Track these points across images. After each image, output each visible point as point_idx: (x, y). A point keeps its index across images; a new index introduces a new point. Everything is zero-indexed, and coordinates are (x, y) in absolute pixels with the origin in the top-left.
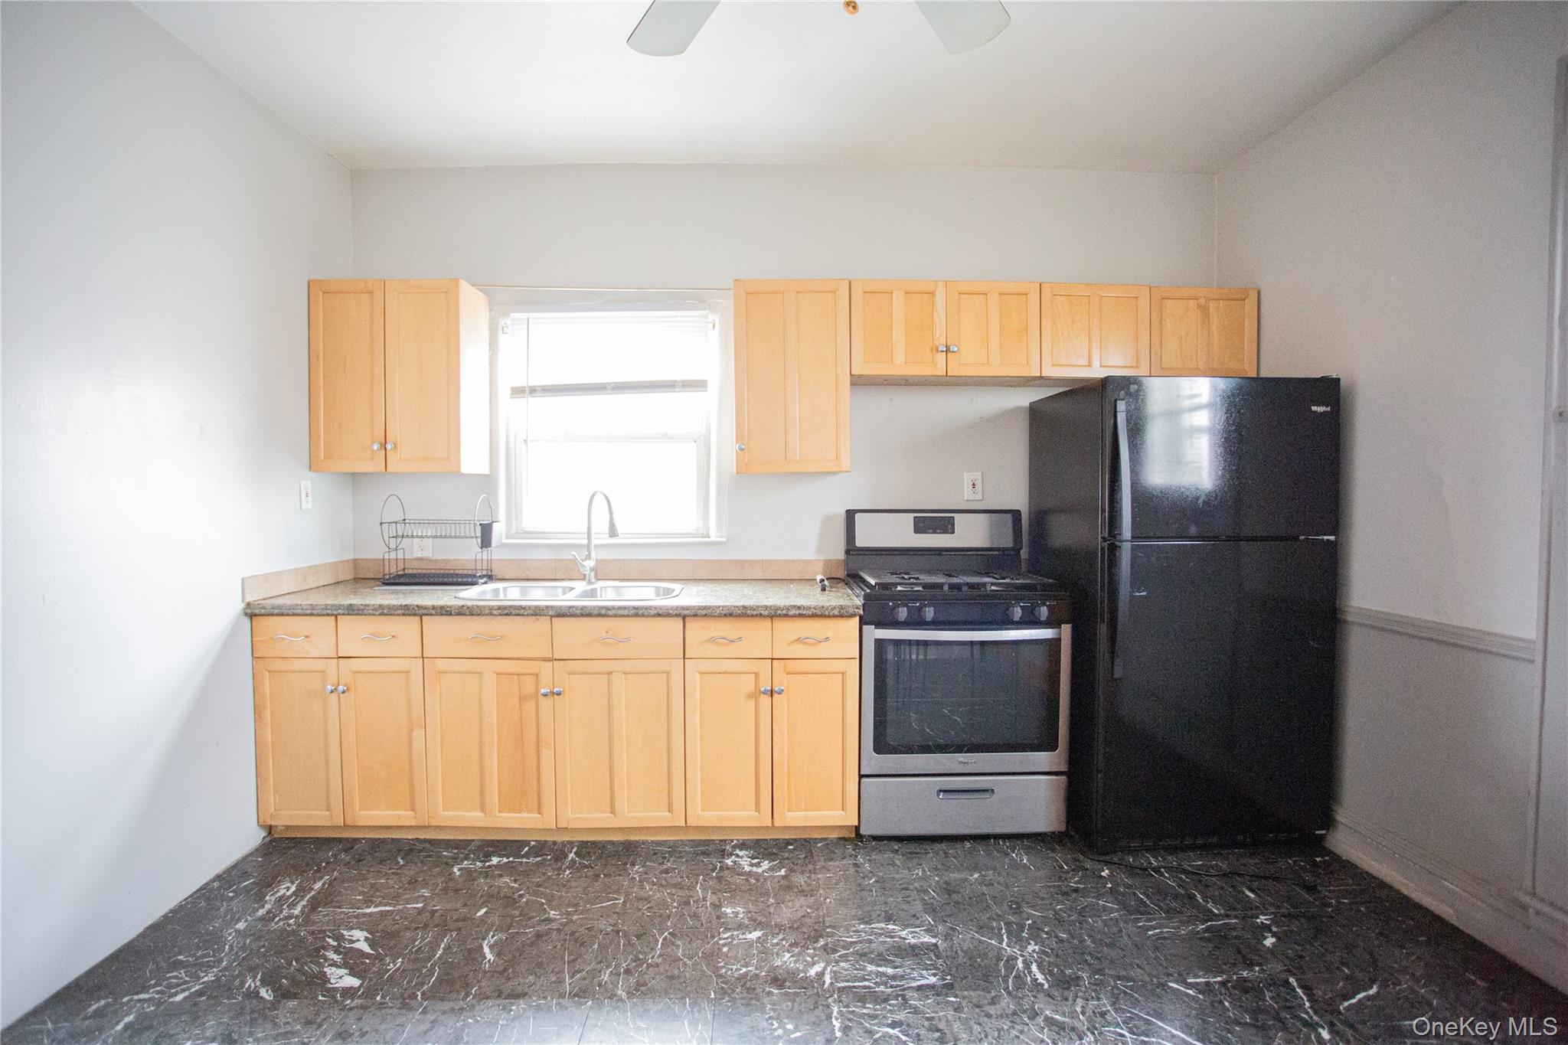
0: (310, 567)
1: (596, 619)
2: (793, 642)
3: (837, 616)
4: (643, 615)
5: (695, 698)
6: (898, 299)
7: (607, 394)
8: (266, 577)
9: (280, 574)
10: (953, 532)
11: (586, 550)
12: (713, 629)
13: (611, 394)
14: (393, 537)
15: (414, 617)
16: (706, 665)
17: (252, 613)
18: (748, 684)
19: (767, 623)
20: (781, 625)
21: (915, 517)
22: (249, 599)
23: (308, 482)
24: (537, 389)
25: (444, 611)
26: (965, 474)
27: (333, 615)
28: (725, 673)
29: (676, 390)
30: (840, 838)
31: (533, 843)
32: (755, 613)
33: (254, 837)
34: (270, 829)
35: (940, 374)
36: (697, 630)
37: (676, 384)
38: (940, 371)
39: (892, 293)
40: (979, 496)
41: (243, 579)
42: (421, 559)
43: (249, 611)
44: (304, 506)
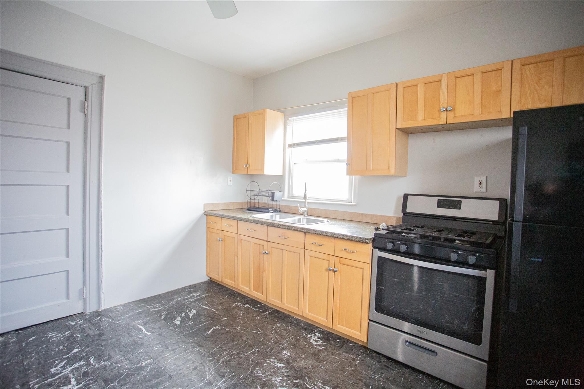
0: (230, 203)
1: (276, 228)
2: (342, 250)
3: (357, 241)
4: (290, 229)
5: (308, 265)
6: (421, 88)
7: (315, 145)
8: (213, 204)
9: (218, 204)
10: (460, 209)
11: (304, 204)
12: (314, 239)
13: (317, 145)
14: (253, 195)
15: (236, 221)
16: (312, 253)
17: (207, 214)
18: (326, 265)
19: (333, 240)
20: (339, 242)
21: (438, 199)
22: (206, 210)
23: (231, 177)
24: (295, 144)
25: (245, 220)
26: (475, 177)
27: (220, 217)
28: (318, 258)
29: (339, 141)
30: (363, 346)
31: (263, 304)
32: (326, 235)
33: (206, 279)
34: (211, 278)
35: (443, 123)
36: (310, 239)
37: (339, 139)
38: (443, 121)
39: (418, 85)
40: (484, 190)
41: (204, 204)
42: (265, 203)
43: (205, 213)
44: (229, 184)
